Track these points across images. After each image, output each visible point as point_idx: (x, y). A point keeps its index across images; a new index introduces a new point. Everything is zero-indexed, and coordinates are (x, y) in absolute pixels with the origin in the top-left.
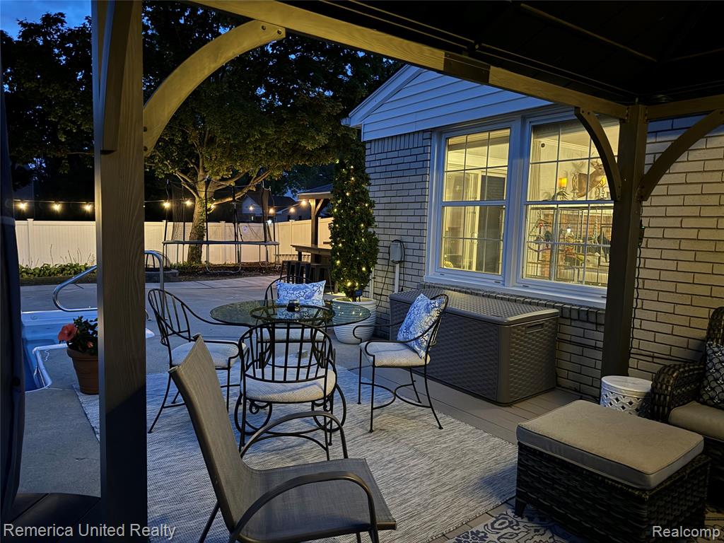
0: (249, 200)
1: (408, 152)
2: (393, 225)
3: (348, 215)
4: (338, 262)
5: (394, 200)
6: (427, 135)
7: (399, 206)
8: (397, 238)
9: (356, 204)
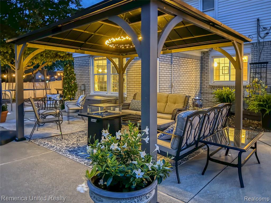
0: (39, 73)
1: (85, 61)
2: (82, 80)
3: (68, 77)
4: (66, 91)
5: (82, 73)
6: (89, 57)
7: (83, 75)
8: (83, 84)
9: (70, 74)
